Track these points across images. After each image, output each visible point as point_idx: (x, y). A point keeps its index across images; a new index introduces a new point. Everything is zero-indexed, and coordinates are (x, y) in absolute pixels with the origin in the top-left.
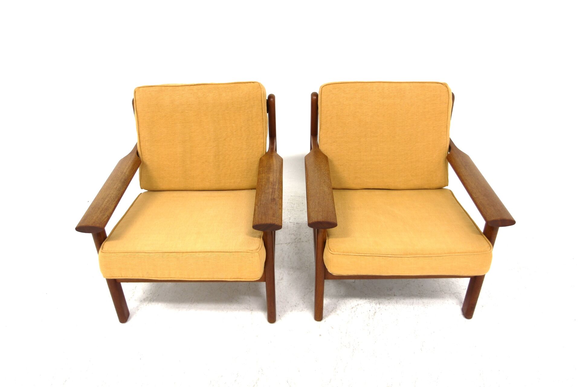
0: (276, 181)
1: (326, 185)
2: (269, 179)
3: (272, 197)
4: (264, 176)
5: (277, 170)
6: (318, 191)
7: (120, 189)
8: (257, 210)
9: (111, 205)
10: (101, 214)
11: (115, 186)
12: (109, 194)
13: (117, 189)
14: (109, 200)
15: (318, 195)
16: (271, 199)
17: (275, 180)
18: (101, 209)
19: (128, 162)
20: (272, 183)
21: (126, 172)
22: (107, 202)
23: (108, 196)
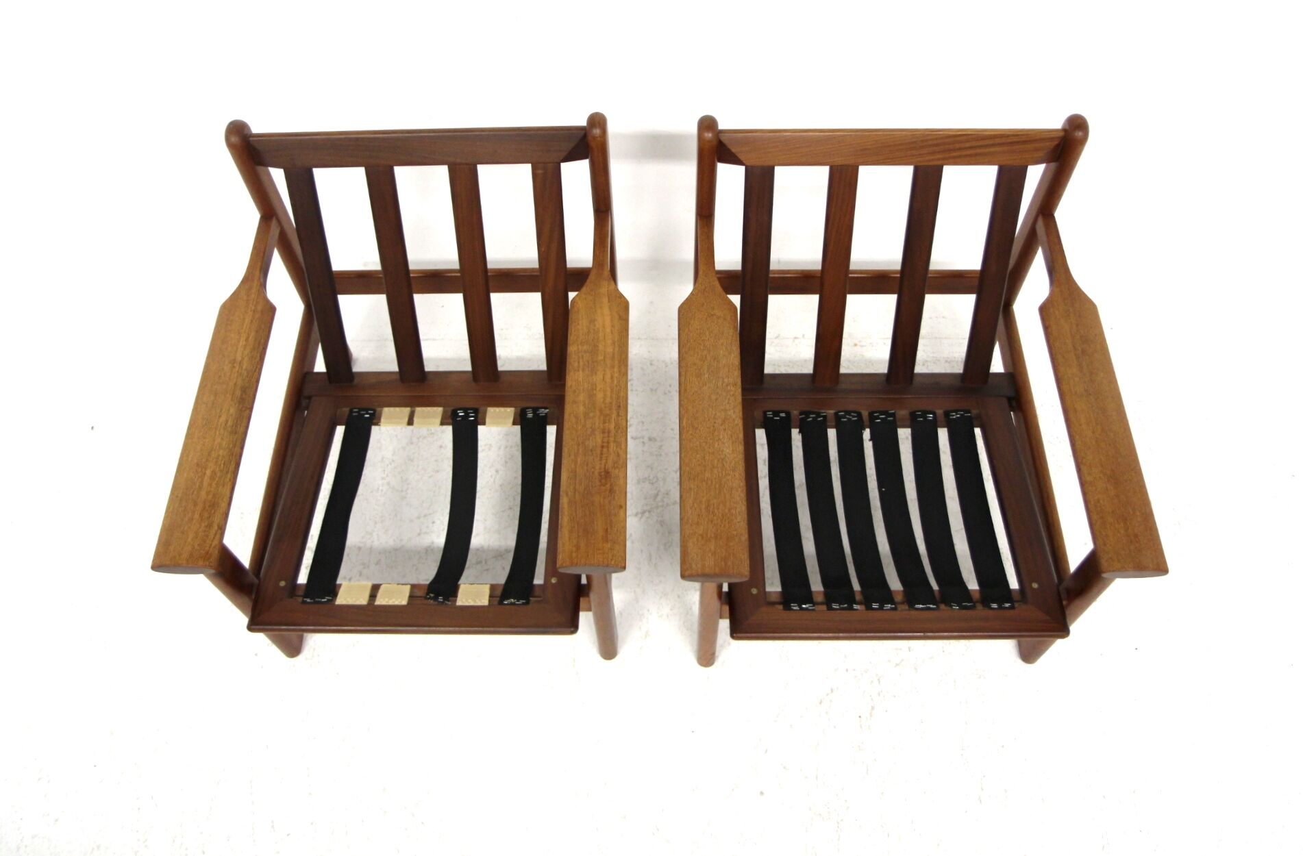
0: (611, 403)
1: (729, 433)
3: (603, 466)
4: (581, 379)
5: (614, 354)
6: (707, 457)
9: (221, 487)
10: (203, 525)
11: (223, 419)
12: (211, 449)
13: (229, 429)
14: (214, 472)
15: (707, 475)
16: (600, 474)
17: (608, 400)
18: (200, 506)
19: (244, 319)
20: (601, 411)
21: (243, 358)
22: (212, 478)
23: (209, 454)
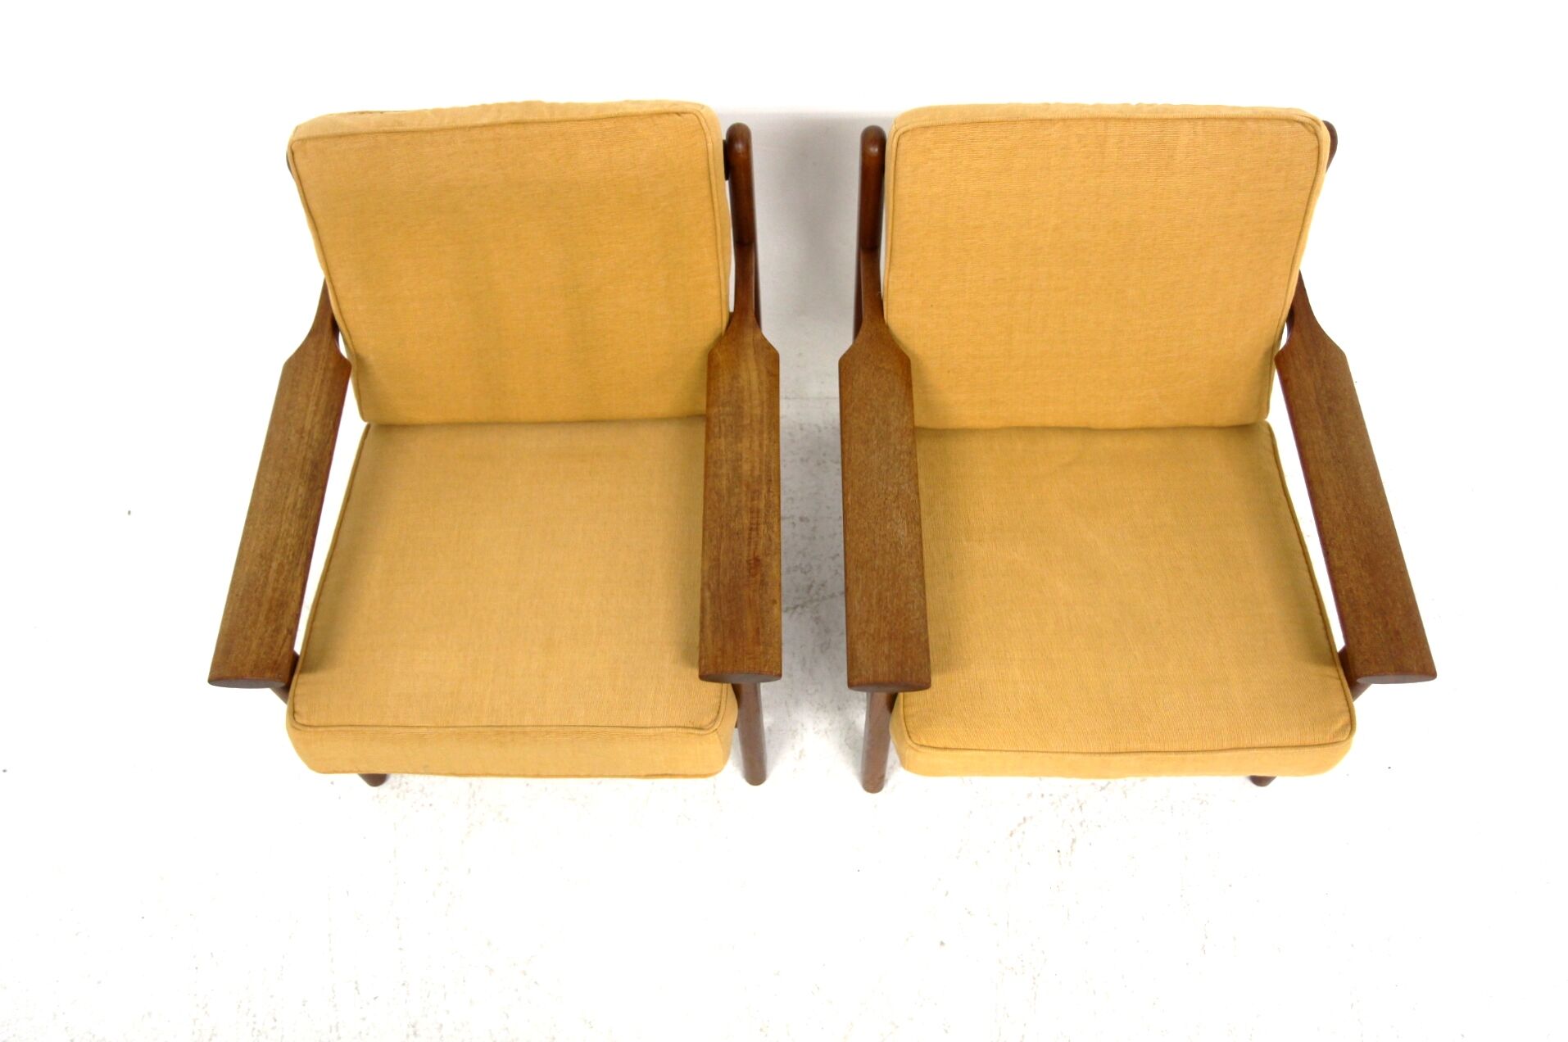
0: (760, 477)
1: (904, 511)
2: (740, 466)
3: (752, 553)
4: (723, 448)
5: (762, 417)
6: (877, 541)
7: (307, 509)
8: (708, 610)
9: (290, 583)
10: (270, 629)
11: (290, 500)
12: (277, 538)
13: (299, 512)
14: (281, 565)
15: (877, 562)
16: (748, 562)
17: (757, 473)
18: (266, 606)
19: (313, 379)
20: (748, 486)
21: (313, 427)
22: (279, 572)
23: (275, 543)
